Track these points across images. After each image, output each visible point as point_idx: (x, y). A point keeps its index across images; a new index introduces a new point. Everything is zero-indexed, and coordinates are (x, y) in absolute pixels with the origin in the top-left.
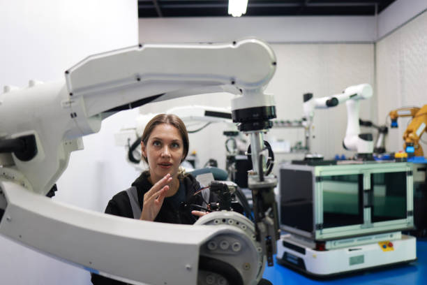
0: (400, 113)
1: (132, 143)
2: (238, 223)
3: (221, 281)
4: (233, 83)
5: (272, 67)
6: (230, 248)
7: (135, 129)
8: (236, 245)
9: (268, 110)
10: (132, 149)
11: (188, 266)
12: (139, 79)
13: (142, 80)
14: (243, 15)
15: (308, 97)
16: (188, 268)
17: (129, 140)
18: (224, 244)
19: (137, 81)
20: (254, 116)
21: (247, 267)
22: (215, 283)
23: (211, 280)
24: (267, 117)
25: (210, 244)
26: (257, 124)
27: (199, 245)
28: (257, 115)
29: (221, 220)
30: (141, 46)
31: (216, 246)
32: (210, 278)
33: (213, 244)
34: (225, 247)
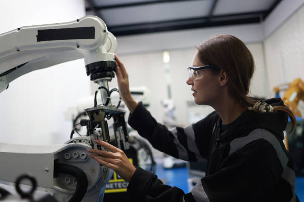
0: (281, 88)
1: (75, 118)
2: (90, 142)
4: (78, 46)
5: (103, 33)
6: (79, 157)
7: (78, 109)
8: (83, 155)
10: (75, 121)
11: (47, 169)
12: (18, 51)
13: (21, 51)
17: (73, 116)
18: (75, 154)
20: (96, 68)
21: (93, 171)
22: (70, 182)
23: (67, 180)
24: (106, 68)
25: (65, 155)
26: (100, 73)
27: (53, 153)
28: (98, 67)
29: (78, 141)
30: (19, 29)
31: (70, 157)
32: (67, 179)
33: (67, 155)
34: (76, 157)
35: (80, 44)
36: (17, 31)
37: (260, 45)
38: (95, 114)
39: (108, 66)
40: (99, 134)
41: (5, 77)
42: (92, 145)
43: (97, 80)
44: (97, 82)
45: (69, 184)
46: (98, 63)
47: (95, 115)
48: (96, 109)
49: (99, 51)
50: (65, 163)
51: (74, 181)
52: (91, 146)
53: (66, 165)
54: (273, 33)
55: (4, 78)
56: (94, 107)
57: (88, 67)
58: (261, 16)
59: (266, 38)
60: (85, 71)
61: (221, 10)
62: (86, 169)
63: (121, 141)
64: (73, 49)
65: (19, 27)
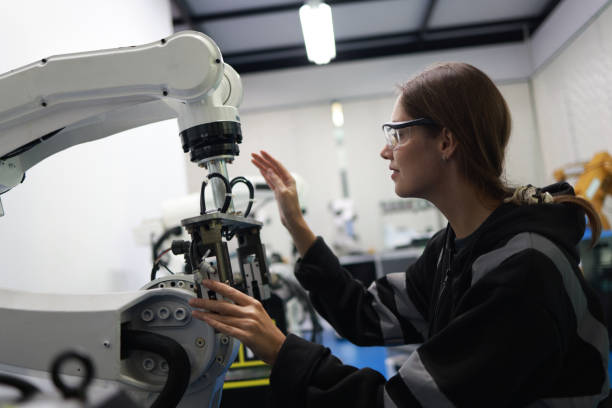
0: (567, 172)
2: (192, 286)
4: (165, 93)
5: (214, 66)
6: (171, 317)
7: (162, 220)
8: (180, 312)
10: (157, 246)
11: (107, 342)
13: (49, 105)
14: (333, 61)
16: (105, 345)
17: (152, 235)
18: (163, 311)
19: (43, 108)
20: (202, 136)
21: (201, 343)
22: (155, 368)
23: (148, 364)
24: (221, 136)
25: (143, 312)
26: (209, 147)
27: (119, 310)
28: (206, 135)
29: (169, 283)
30: (44, 61)
31: (152, 317)
32: (148, 362)
33: (148, 313)
34: (166, 316)
35: (169, 88)
36: (40, 65)
37: (525, 86)
38: (202, 229)
39: (226, 132)
40: (212, 270)
41: (17, 158)
42: (198, 292)
43: (203, 161)
44: (204, 165)
45: (151, 371)
46: (206, 126)
47: (202, 231)
48: (204, 218)
49: (206, 101)
50: (143, 330)
51: (163, 364)
52: (194, 295)
53: (143, 332)
54: (550, 61)
55: (15, 160)
56: (199, 214)
57: (185, 134)
59: (535, 72)
60: (179, 142)
61: (443, 17)
62: (187, 340)
63: (254, 283)
64: (154, 99)
65: (43, 58)
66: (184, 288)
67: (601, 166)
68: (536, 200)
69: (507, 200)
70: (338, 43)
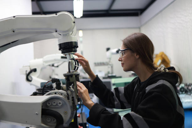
1: (28, 73)
2: (62, 94)
3: (54, 120)
4: (56, 31)
5: (73, 24)
6: (57, 105)
7: (29, 66)
8: (60, 103)
9: (73, 43)
10: (28, 75)
11: (37, 113)
12: (14, 32)
13: (15, 32)
15: (108, 49)
16: (36, 114)
17: (26, 71)
18: (54, 103)
19: (13, 33)
21: (66, 113)
22: (51, 121)
23: (49, 120)
25: (48, 103)
27: (41, 102)
29: (54, 93)
30: (14, 17)
31: (50, 104)
32: (49, 119)
33: (49, 103)
35: (58, 30)
36: (13, 18)
37: (138, 30)
43: (65, 54)
45: (49, 122)
47: (70, 78)
48: (69, 74)
49: (69, 35)
53: (48, 110)
58: (139, 12)
61: (117, 6)
62: (61, 112)
64: (51, 33)
65: (14, 16)
66: (59, 95)
67: (161, 56)
68: (164, 71)
69: (156, 71)
70: (84, 11)
